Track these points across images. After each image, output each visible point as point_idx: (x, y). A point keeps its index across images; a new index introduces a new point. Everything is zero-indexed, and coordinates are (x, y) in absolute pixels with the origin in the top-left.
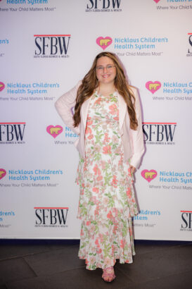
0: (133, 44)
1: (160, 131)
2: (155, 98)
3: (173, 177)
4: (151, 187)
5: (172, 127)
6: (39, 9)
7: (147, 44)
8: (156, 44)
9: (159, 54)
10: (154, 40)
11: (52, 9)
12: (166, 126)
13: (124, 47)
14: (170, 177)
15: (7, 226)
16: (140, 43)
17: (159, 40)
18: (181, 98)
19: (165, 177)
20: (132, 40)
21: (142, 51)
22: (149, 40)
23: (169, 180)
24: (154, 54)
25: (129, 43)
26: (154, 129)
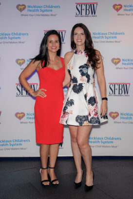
0: (104, 36)
1: (121, 88)
2: (117, 68)
3: (128, 116)
4: (115, 122)
5: (128, 85)
6: (47, 15)
7: (112, 36)
8: (117, 36)
9: (119, 42)
10: (116, 34)
11: (55, 15)
13: (98, 38)
14: (126, 116)
15: (25, 149)
16: (108, 36)
17: (119, 34)
19: (123, 116)
20: (103, 34)
21: (109, 40)
22: (113, 34)
23: (127, 118)
24: (116, 42)
25: (101, 36)
26: (117, 87)
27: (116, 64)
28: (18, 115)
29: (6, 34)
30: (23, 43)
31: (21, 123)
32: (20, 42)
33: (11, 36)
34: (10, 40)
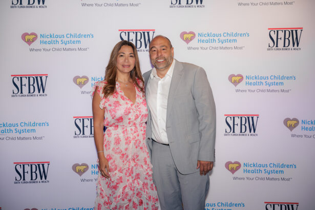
0: (216, 38)
2: (237, 91)
3: (256, 168)
4: (235, 178)
6: (124, 5)
7: (229, 38)
8: (238, 38)
9: (241, 48)
10: (236, 35)
11: (137, 5)
12: (248, 118)
13: (207, 41)
14: (253, 168)
16: (222, 38)
17: (241, 35)
18: (262, 91)
19: (249, 168)
20: (214, 35)
21: (225, 45)
22: (232, 35)
23: (253, 172)
24: (236, 48)
25: (212, 38)
26: (237, 121)
27: (236, 83)
28: (78, 168)
29: (57, 36)
30: (85, 49)
31: (83, 180)
32: (80, 49)
33: (65, 39)
34: (63, 46)
